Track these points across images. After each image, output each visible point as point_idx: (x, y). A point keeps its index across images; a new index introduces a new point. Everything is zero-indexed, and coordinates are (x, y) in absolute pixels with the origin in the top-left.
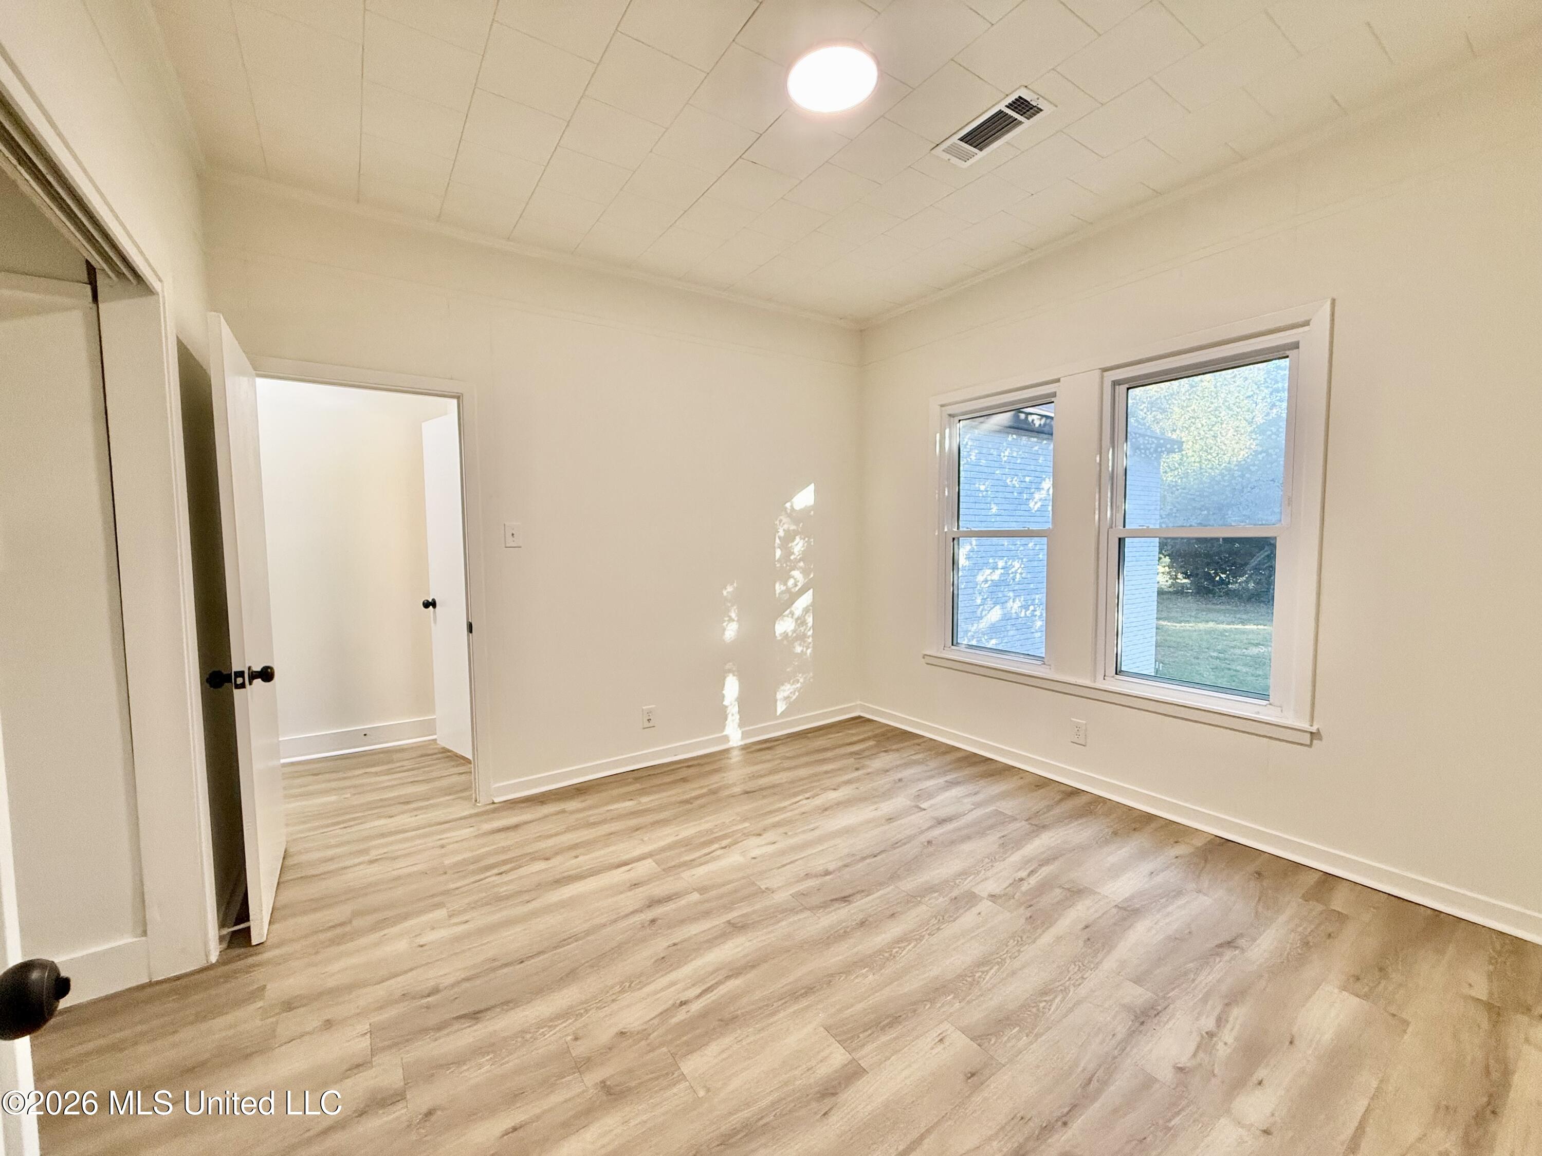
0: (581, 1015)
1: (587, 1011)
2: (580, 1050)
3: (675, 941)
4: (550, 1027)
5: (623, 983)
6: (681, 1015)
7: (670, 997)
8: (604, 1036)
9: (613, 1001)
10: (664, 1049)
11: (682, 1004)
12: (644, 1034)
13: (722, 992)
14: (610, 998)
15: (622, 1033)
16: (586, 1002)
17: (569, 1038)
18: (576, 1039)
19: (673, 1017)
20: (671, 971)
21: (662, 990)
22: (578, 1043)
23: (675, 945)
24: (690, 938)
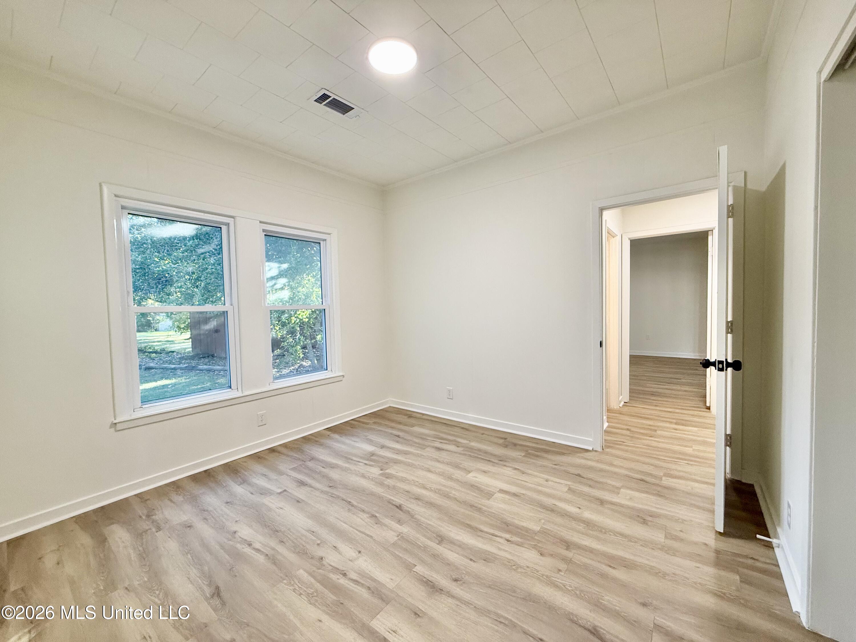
0: (547, 576)
1: (543, 575)
2: (563, 566)
3: (469, 561)
4: (564, 586)
5: (514, 570)
6: (515, 539)
7: (507, 547)
8: (548, 561)
9: (528, 567)
10: (536, 538)
11: (508, 541)
12: (535, 547)
13: (492, 530)
14: (528, 569)
15: (541, 554)
16: (538, 579)
17: (563, 574)
18: (560, 570)
19: (519, 541)
20: (491, 553)
21: (506, 551)
22: (560, 568)
23: (471, 560)
24: (463, 556)
